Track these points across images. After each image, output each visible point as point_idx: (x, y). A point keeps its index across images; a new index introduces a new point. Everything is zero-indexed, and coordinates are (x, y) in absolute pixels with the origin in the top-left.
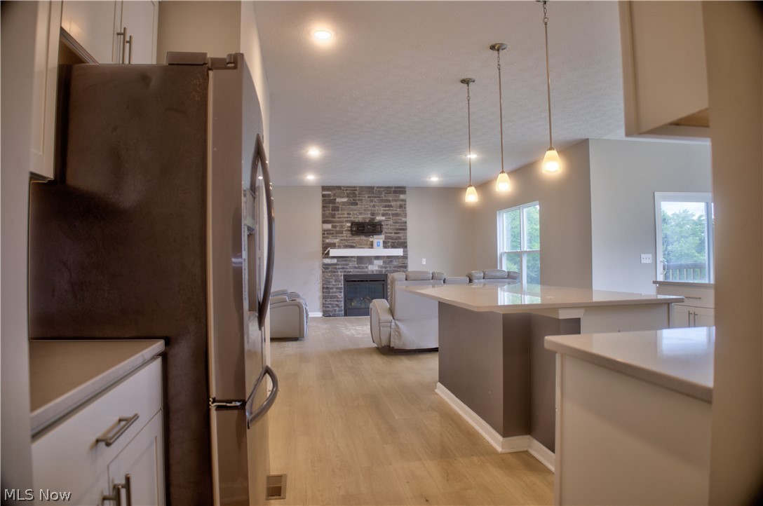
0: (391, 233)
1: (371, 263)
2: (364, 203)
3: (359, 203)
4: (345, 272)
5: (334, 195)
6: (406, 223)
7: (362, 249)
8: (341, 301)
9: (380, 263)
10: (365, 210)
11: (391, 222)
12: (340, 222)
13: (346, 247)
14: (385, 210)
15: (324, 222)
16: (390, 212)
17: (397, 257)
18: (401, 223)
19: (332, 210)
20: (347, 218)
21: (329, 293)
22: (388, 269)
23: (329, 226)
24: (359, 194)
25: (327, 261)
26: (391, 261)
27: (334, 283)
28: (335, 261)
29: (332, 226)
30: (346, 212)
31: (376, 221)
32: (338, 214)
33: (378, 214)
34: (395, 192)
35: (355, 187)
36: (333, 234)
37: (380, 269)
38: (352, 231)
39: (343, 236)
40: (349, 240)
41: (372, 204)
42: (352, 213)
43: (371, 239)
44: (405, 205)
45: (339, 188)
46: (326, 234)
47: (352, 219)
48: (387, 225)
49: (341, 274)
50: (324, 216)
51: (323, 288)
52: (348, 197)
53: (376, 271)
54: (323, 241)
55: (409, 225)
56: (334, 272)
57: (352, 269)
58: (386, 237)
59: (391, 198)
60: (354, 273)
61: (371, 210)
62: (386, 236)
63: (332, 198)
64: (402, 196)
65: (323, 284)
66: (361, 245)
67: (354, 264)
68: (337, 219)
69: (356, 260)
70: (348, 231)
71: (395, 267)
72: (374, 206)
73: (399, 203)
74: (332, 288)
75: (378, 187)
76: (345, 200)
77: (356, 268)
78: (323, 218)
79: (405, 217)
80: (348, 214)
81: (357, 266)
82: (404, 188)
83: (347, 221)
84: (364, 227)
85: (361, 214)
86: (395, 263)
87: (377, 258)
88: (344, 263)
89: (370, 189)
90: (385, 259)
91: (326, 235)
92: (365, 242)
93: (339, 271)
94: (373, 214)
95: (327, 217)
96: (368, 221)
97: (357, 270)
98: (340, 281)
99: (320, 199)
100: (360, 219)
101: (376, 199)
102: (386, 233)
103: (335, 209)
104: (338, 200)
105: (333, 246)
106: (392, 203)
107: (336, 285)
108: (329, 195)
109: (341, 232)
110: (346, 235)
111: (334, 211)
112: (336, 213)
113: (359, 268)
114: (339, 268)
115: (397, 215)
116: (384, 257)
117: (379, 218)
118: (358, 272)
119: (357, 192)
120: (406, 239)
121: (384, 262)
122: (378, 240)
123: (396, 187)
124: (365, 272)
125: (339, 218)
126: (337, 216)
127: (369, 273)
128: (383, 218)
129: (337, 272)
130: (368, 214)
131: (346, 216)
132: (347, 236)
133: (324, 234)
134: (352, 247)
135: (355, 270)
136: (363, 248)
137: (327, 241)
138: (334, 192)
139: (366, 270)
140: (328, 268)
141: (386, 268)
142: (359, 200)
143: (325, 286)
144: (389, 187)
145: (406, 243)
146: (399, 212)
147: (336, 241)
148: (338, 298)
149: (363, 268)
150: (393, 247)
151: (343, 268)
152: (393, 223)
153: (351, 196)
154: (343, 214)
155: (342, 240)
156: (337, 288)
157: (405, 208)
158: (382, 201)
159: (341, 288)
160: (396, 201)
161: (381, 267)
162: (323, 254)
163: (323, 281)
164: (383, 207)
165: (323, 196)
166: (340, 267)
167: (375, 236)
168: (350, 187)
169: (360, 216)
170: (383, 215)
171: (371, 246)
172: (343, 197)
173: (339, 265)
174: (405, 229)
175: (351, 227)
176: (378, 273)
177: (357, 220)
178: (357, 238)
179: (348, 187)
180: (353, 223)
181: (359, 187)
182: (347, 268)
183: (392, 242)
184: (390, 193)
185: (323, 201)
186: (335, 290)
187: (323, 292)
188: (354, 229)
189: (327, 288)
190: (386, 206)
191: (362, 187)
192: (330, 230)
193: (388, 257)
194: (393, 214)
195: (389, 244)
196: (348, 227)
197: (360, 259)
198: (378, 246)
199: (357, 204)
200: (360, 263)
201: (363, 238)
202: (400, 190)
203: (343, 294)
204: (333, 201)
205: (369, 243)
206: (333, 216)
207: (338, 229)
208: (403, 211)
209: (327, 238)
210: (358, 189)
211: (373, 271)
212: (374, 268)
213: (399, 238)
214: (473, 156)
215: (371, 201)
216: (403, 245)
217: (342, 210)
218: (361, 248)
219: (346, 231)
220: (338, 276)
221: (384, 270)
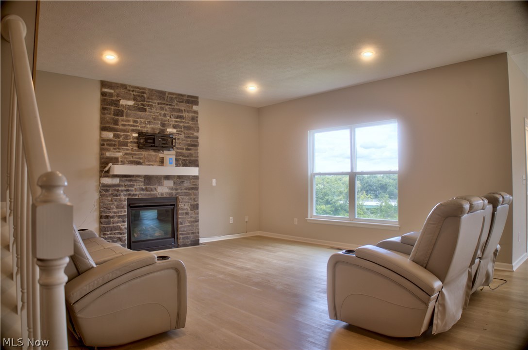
0: (183, 149)
1: (160, 184)
2: (154, 110)
3: (148, 109)
4: (129, 195)
5: (118, 95)
6: (197, 138)
7: (151, 167)
8: (124, 233)
9: (170, 183)
10: (154, 119)
11: (182, 136)
12: (124, 131)
13: (131, 163)
14: (176, 122)
15: (103, 129)
16: (182, 125)
17: (188, 177)
18: (193, 138)
19: (114, 115)
20: (134, 126)
21: (109, 223)
22: (179, 191)
23: (110, 135)
24: (148, 98)
25: (107, 181)
26: (183, 182)
27: (115, 210)
28: (116, 181)
29: (114, 136)
30: (131, 119)
31: (166, 133)
32: (123, 121)
33: (169, 126)
34: (188, 102)
35: (144, 89)
36: (115, 145)
37: (170, 191)
38: (138, 143)
39: (127, 150)
40: (135, 154)
41: (163, 112)
42: (139, 120)
43: (161, 155)
44: (197, 117)
45: (124, 86)
46: (104, 144)
47: (139, 128)
48: (178, 139)
49: (124, 197)
50: (102, 120)
51: (101, 217)
52: (135, 99)
53: (166, 193)
54: (101, 154)
55: (200, 140)
56: (116, 196)
57: (138, 191)
58: (177, 155)
59: (183, 108)
60: (141, 197)
61: (162, 120)
62: (177, 152)
63: (115, 98)
64: (195, 108)
65: (101, 212)
66: (149, 161)
67: (140, 185)
68: (120, 127)
69: (143, 180)
70: (135, 143)
71: (186, 189)
72: (165, 115)
73: (191, 115)
74: (113, 217)
75: (170, 93)
76: (131, 103)
77: (142, 189)
78: (101, 123)
79: (198, 131)
80: (135, 121)
81: (144, 187)
82: (197, 98)
83: (133, 131)
84: (154, 139)
85: (149, 123)
86: (186, 184)
87: (167, 177)
88: (128, 183)
89: (161, 94)
90: (175, 180)
91: (106, 147)
92: (154, 158)
93: (122, 194)
94: (163, 125)
95: (108, 122)
96: (157, 132)
97: (144, 192)
98: (123, 208)
99: (97, 97)
100: (148, 129)
101: (167, 107)
102: (178, 148)
103: (119, 113)
104: (123, 102)
105: (115, 161)
106: (184, 114)
107: (118, 212)
108: (111, 95)
109: (126, 144)
110: (132, 147)
111: (117, 115)
112: (120, 118)
113: (146, 190)
114: (122, 191)
115: (189, 128)
116: (174, 176)
117: (170, 130)
118: (145, 195)
119: (145, 95)
120: (198, 157)
121: (174, 183)
122: (169, 155)
123: (189, 96)
124: (154, 195)
125: (124, 125)
126: (121, 123)
127: (159, 196)
128: (174, 131)
129: (120, 195)
130: (158, 124)
131: (132, 123)
132: (132, 150)
133: (103, 145)
134: (138, 163)
135: (142, 192)
136: (152, 165)
137: (108, 154)
138: (117, 91)
139: (155, 192)
140: (107, 191)
141: (176, 189)
142: (148, 106)
143: (104, 214)
144: (182, 95)
145: (197, 161)
146: (192, 126)
147: (119, 155)
148: (121, 229)
149: (152, 190)
150: (185, 165)
151: (128, 190)
152: (185, 137)
153: (139, 98)
154: (129, 121)
155: (126, 154)
156: (119, 217)
157: (197, 121)
158: (173, 110)
159: (124, 215)
160: (188, 111)
161: (172, 189)
162: (101, 171)
163: (100, 207)
164: (174, 118)
165: (103, 94)
166: (123, 188)
167: (165, 152)
168: (138, 88)
169: (148, 126)
170: (174, 127)
171: (162, 162)
172: (129, 99)
173: (122, 186)
174: (196, 146)
175: (138, 138)
176: (168, 196)
177: (145, 130)
178: (144, 153)
179: (135, 87)
180: (140, 134)
181: (149, 89)
182: (132, 191)
183: (184, 160)
184: (182, 102)
185: (103, 101)
186: (116, 219)
187: (101, 223)
188: (142, 141)
189: (107, 217)
190: (178, 117)
191: (152, 90)
192: (111, 140)
193: (179, 177)
194: (185, 127)
195: (180, 162)
196: (134, 138)
197: (148, 179)
198: (171, 163)
199: (145, 110)
200: (148, 184)
201: (152, 153)
202: (193, 100)
203: (126, 224)
204: (116, 103)
205: (158, 159)
206: (116, 122)
207: (121, 139)
208: (195, 124)
209: (108, 150)
210: (147, 91)
211: (162, 194)
212: (163, 190)
213: (191, 155)
214: (368, 54)
215: (162, 109)
216: (194, 163)
217: (127, 115)
218: (149, 165)
219: (131, 142)
220: (120, 200)
221: (174, 192)
